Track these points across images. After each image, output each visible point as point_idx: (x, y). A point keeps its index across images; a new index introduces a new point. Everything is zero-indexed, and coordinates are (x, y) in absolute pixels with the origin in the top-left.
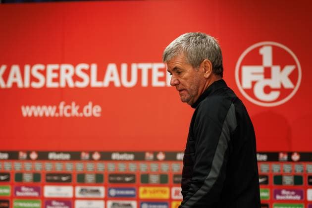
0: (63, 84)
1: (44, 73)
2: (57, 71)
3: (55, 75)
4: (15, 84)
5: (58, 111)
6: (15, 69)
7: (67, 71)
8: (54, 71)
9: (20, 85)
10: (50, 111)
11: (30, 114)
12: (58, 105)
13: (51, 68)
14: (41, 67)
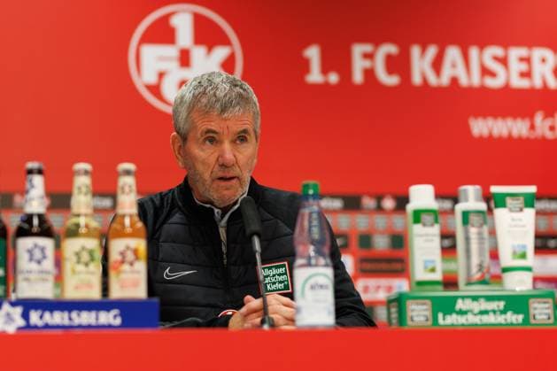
0: (538, 83)
1: (504, 61)
2: (527, 60)
3: (524, 67)
4: (454, 81)
5: (532, 127)
6: (453, 53)
7: (544, 60)
8: (522, 59)
9: (464, 81)
10: (519, 128)
11: (485, 132)
12: (531, 117)
13: (515, 53)
14: (497, 51)
